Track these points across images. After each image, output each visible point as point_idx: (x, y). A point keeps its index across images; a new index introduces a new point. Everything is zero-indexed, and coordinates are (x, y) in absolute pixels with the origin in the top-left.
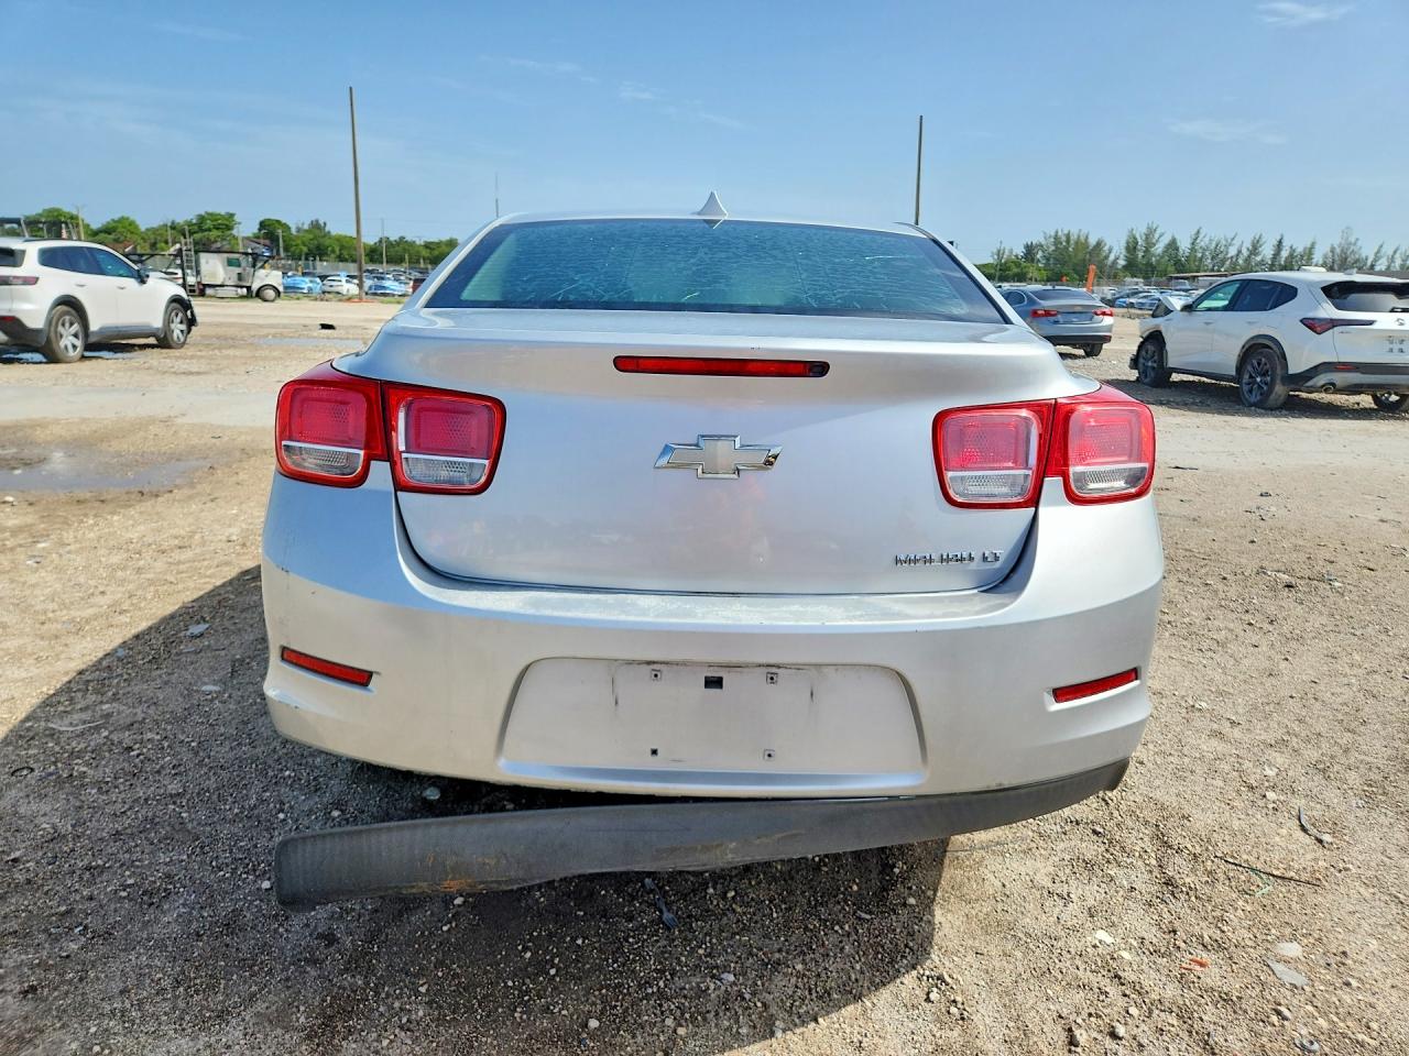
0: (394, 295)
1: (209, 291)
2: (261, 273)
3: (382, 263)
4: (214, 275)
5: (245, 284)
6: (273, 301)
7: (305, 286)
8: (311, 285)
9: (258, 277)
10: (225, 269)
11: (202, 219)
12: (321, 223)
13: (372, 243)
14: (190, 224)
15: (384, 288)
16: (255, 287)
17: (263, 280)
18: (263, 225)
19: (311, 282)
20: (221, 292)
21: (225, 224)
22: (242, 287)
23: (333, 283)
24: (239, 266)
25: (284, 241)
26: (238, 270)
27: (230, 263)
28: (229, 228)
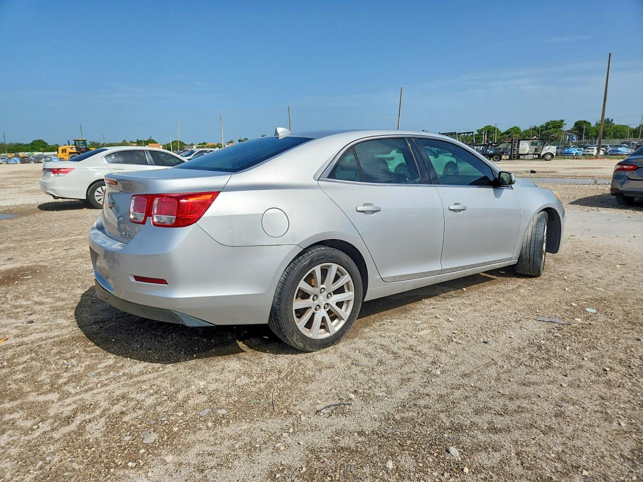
0: (623, 155)
1: (521, 157)
2: (547, 147)
3: (638, 137)
4: (524, 150)
5: (538, 153)
6: (550, 160)
7: (574, 152)
8: (577, 151)
9: (545, 150)
10: (530, 147)
11: (548, 124)
12: (610, 120)
13: (635, 128)
14: (542, 127)
15: (618, 151)
16: (542, 154)
17: (546, 150)
18: (576, 124)
19: (578, 150)
20: (526, 157)
21: (558, 125)
22: (536, 154)
23: (589, 150)
24: (536, 145)
25: (586, 130)
26: (535, 147)
27: (533, 144)
28: (560, 127)
